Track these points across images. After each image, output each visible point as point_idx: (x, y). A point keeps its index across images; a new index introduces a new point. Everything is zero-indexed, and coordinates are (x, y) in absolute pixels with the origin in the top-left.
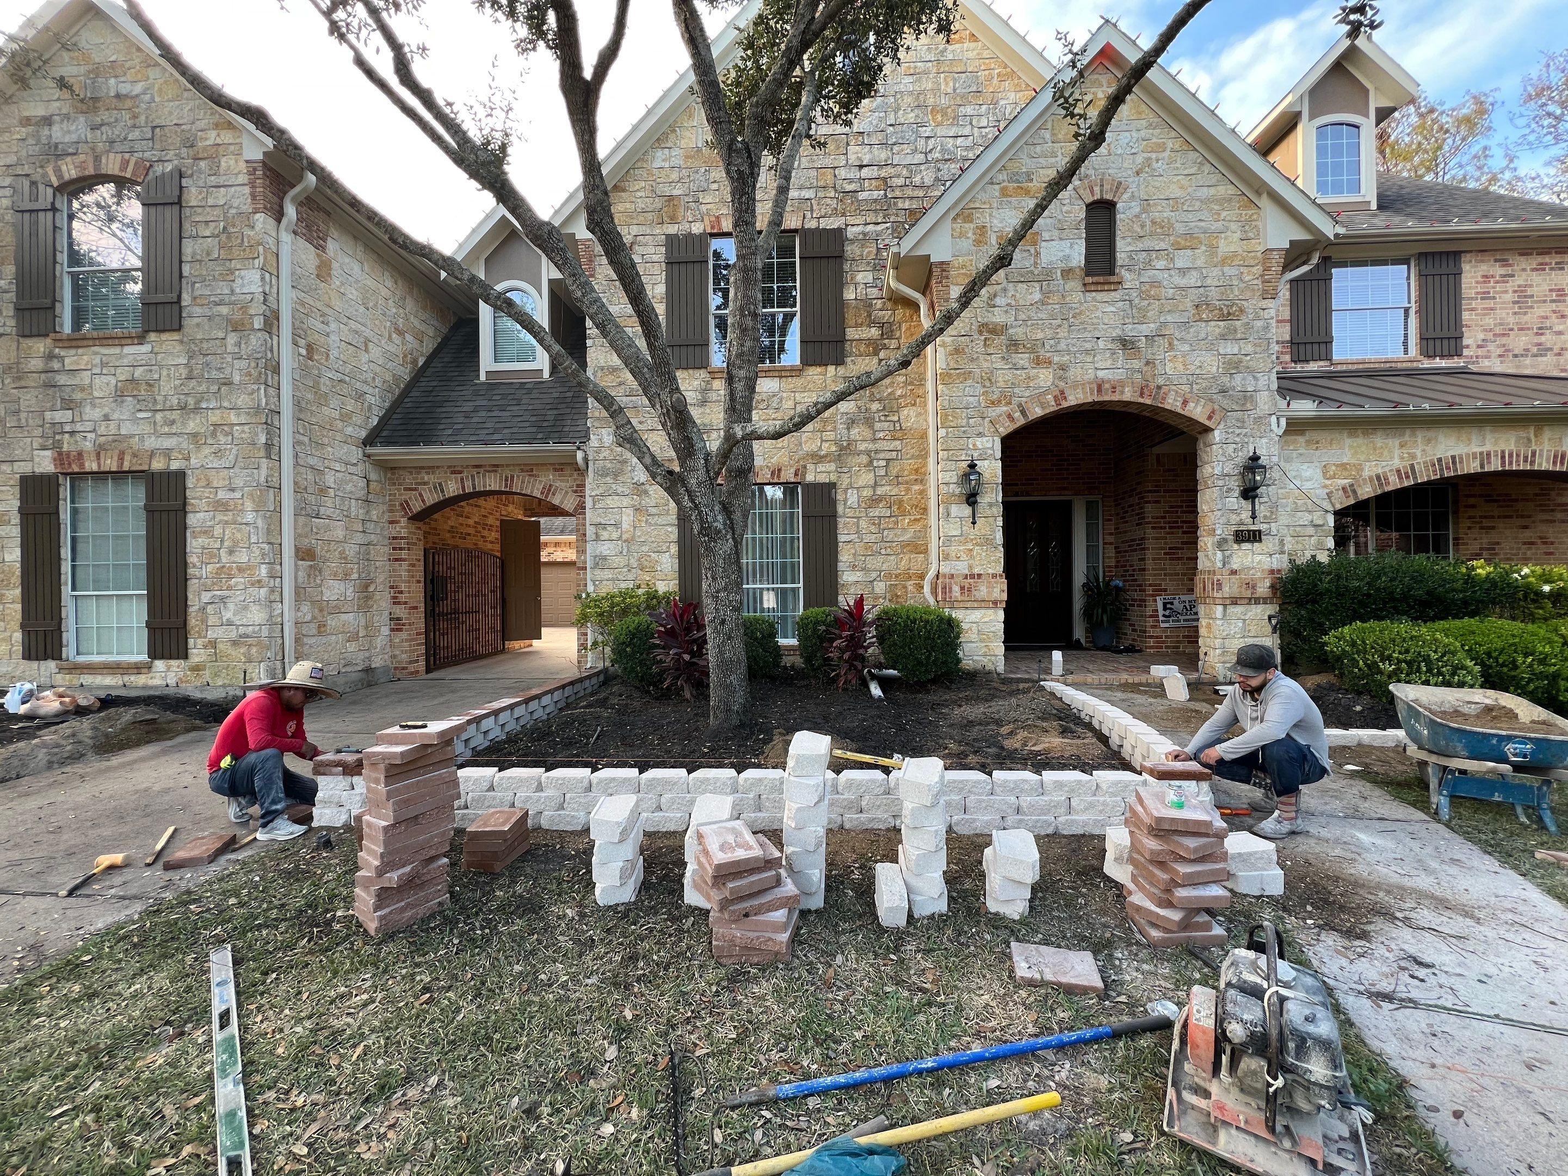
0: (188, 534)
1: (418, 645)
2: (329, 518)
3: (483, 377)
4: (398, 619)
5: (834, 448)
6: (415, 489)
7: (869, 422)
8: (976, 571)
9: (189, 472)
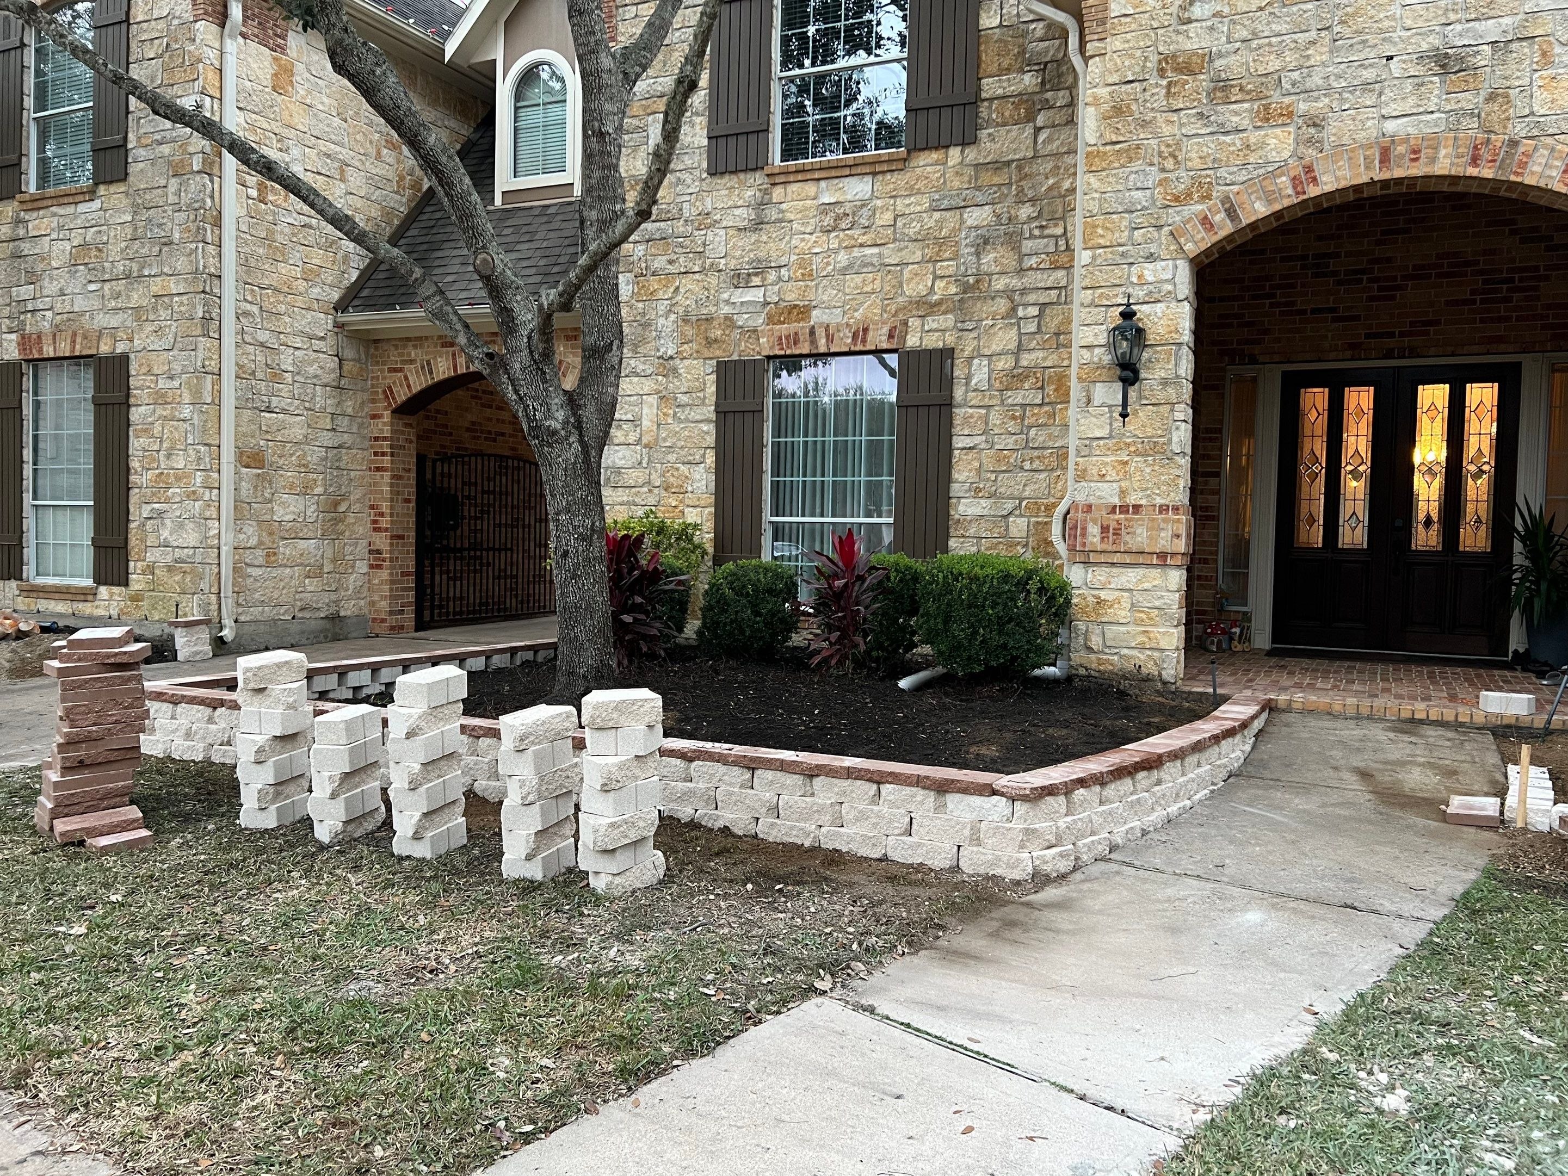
0: (131, 433)
1: (404, 589)
2: (285, 411)
3: (498, 201)
4: (378, 552)
5: (953, 289)
6: (401, 370)
7: (1013, 240)
8: (1132, 499)
9: (132, 356)
